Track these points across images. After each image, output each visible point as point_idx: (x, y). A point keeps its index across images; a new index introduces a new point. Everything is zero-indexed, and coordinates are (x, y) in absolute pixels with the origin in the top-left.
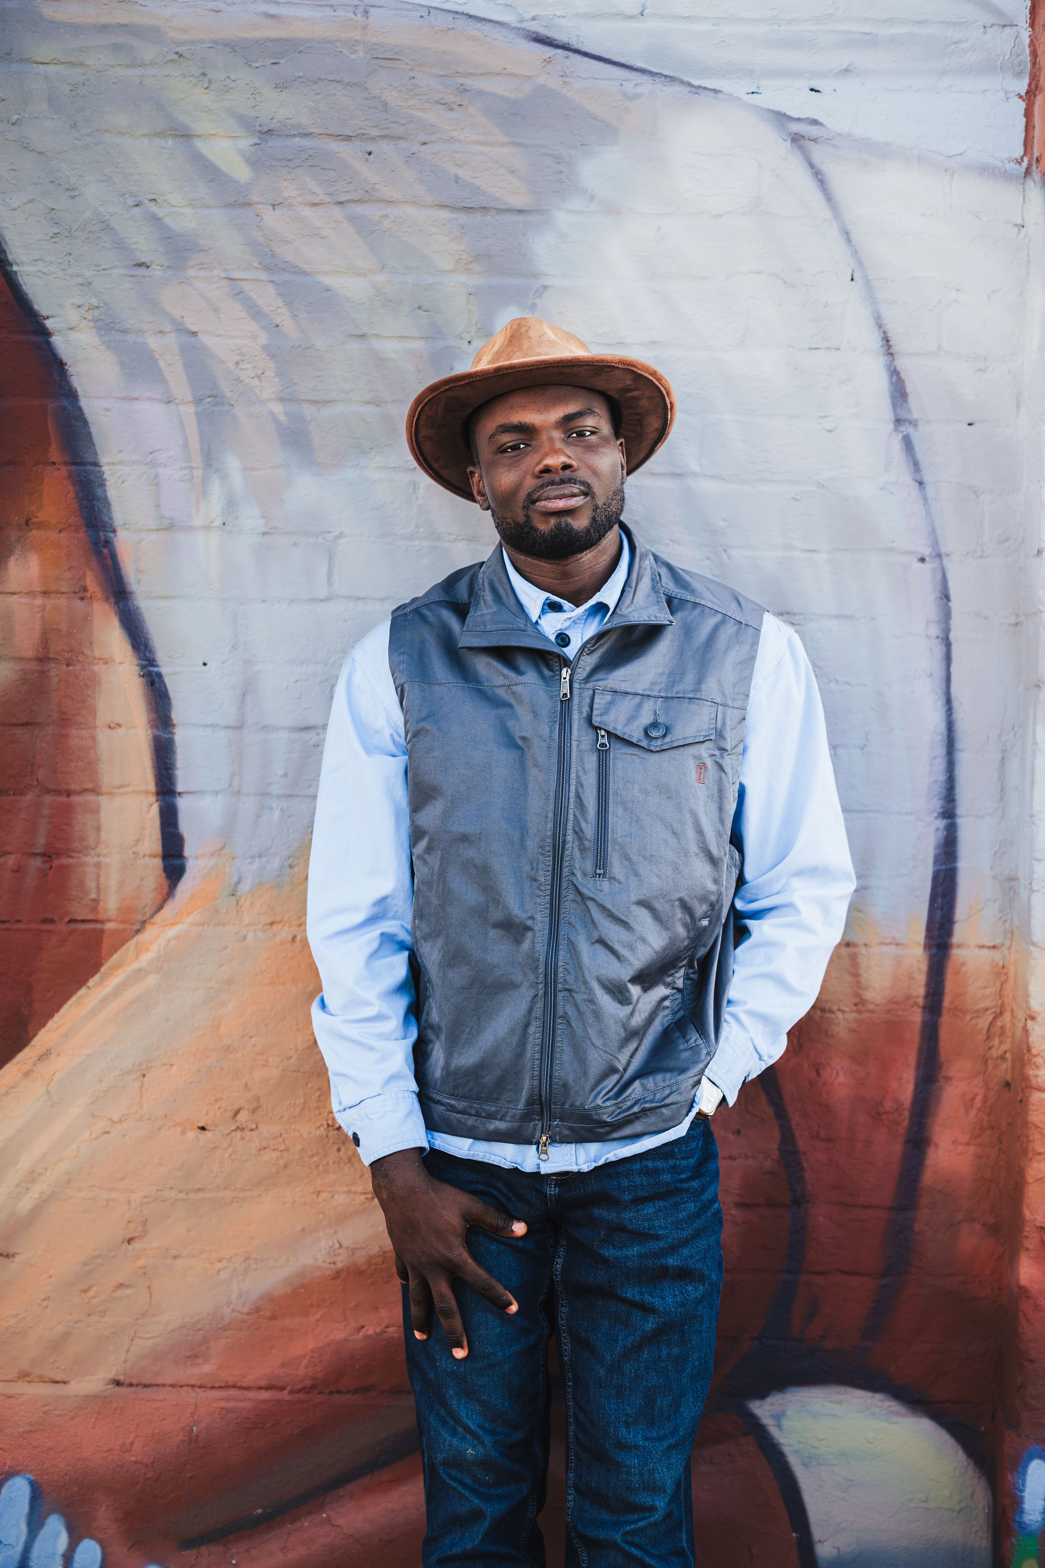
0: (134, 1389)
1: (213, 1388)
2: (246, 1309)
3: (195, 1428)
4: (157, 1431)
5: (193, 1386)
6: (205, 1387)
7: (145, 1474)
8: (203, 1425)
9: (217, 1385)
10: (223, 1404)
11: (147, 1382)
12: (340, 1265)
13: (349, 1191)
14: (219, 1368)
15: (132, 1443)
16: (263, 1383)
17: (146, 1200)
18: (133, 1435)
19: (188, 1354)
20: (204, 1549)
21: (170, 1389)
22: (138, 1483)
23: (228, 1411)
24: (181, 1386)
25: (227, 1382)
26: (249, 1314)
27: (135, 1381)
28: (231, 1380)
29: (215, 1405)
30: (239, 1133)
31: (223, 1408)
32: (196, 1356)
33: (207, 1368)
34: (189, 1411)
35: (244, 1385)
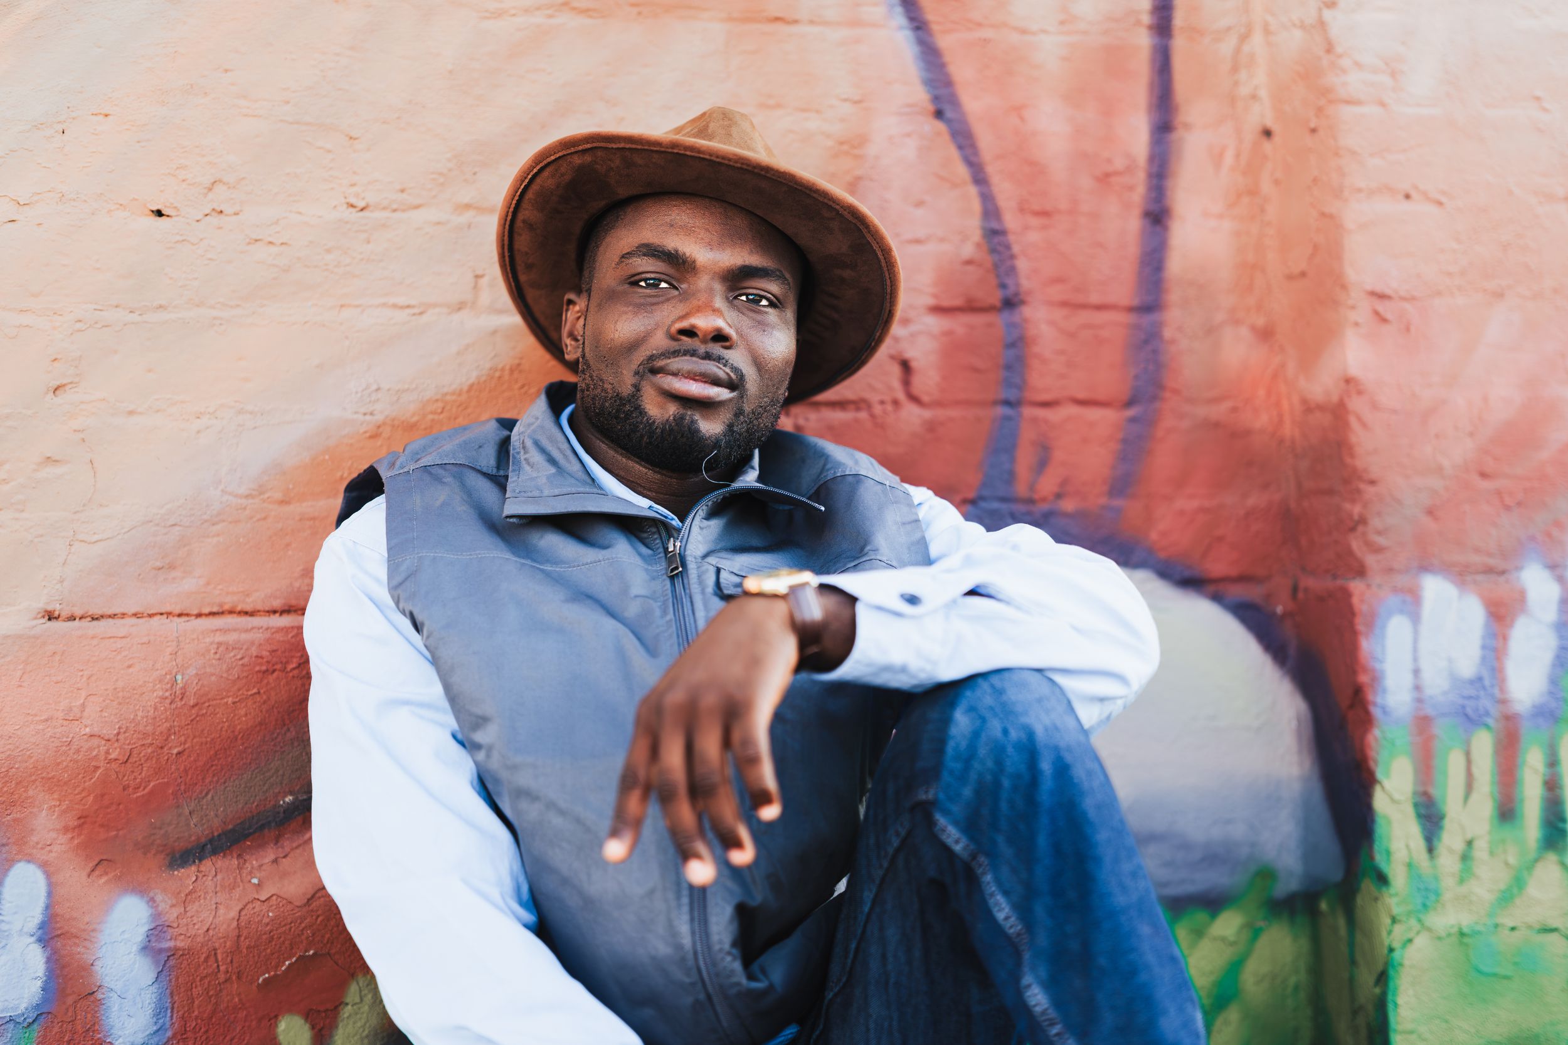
0: (77, 623)
1: (199, 615)
2: (242, 490)
3: (179, 677)
4: (120, 684)
5: (169, 614)
6: (188, 615)
7: (107, 752)
8: (192, 671)
9: (206, 610)
10: (219, 638)
11: (97, 611)
12: (379, 418)
13: (384, 305)
14: (208, 584)
15: (83, 705)
16: (277, 604)
17: (78, 326)
18: (83, 694)
19: (158, 564)
20: (207, 865)
21: (134, 620)
22: (97, 768)
23: (229, 648)
24: (151, 616)
25: (221, 605)
26: (247, 497)
27: (78, 612)
28: (229, 602)
29: (208, 640)
30: (214, 220)
31: (220, 644)
32: (172, 567)
33: (189, 584)
34: (169, 650)
35: (248, 608)
